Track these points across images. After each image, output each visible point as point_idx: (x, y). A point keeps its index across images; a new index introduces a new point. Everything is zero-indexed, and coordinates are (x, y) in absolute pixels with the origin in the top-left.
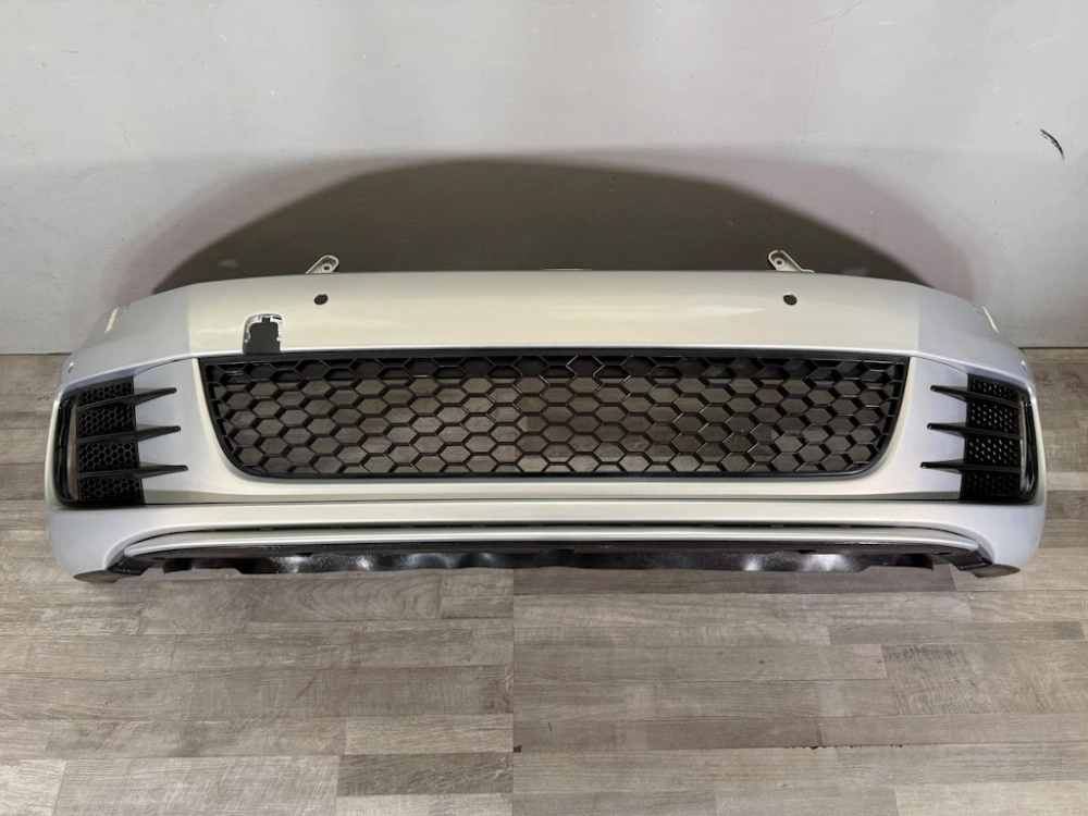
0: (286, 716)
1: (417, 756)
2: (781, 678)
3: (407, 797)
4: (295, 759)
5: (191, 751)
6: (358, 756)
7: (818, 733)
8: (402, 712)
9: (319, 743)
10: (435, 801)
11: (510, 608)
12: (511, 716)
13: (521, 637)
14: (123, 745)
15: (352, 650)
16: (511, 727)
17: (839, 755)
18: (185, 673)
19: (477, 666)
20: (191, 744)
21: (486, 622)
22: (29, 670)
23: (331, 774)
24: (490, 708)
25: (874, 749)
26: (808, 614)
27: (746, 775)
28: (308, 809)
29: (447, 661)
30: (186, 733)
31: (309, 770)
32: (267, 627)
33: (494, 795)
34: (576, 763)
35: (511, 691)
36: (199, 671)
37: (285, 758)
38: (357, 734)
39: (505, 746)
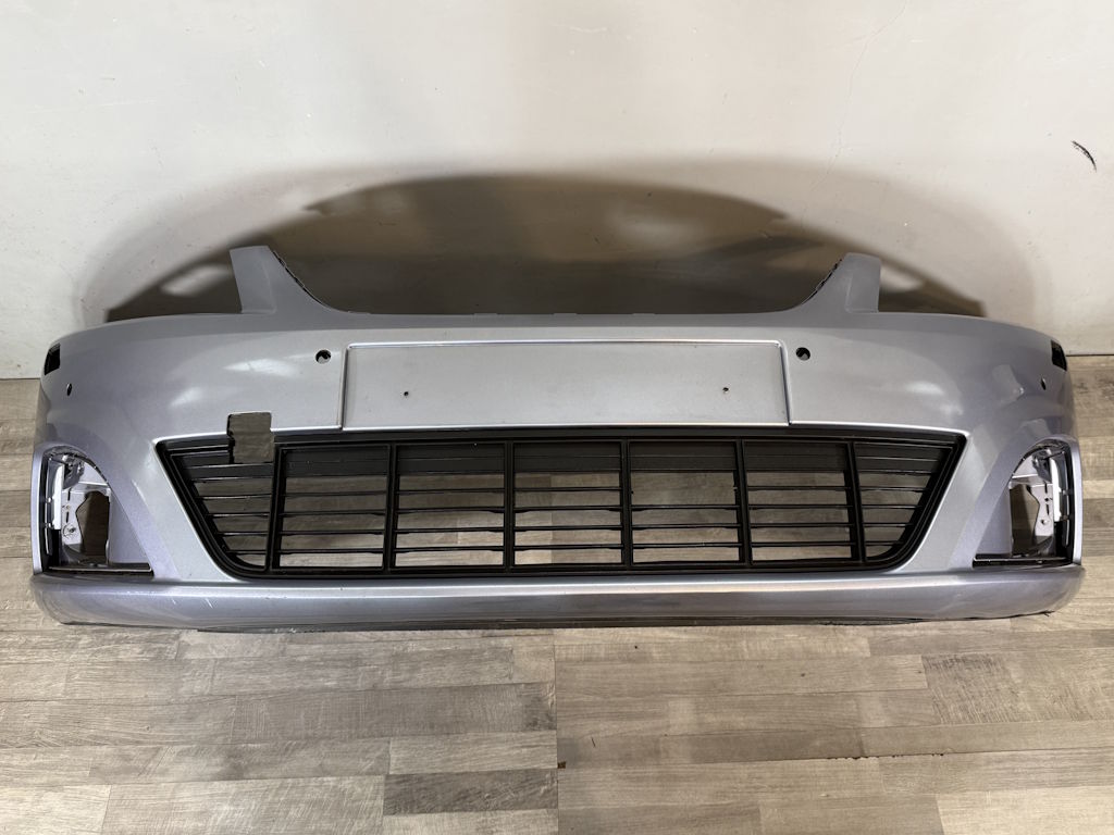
0: (329, 738)
1: (462, 774)
2: (822, 690)
3: (454, 814)
4: (339, 781)
5: (235, 773)
6: (403, 776)
7: (860, 744)
8: (445, 730)
9: (364, 763)
10: (482, 818)
12: (554, 732)
13: (561, 654)
14: (167, 770)
15: (394, 670)
16: (555, 743)
17: (881, 765)
18: (225, 696)
19: (520, 684)
20: (236, 767)
21: (526, 640)
22: (68, 697)
23: (378, 792)
24: (533, 725)
25: (916, 758)
27: (789, 786)
28: (356, 828)
29: (488, 679)
30: (229, 757)
31: (354, 790)
32: (307, 649)
33: (541, 811)
34: (620, 778)
35: (554, 707)
36: (241, 695)
37: (330, 779)
38: (403, 754)
39: (549, 762)
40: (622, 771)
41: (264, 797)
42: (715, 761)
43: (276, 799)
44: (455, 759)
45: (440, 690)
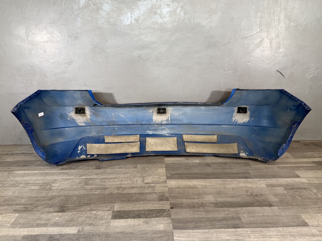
0: (95, 203)
1: (138, 210)
2: (254, 194)
3: (135, 219)
4: (97, 212)
5: (62, 209)
6: (118, 211)
7: (270, 204)
8: (133, 201)
9: (106, 208)
10: (145, 220)
11: (166, 182)
12: (169, 201)
13: (170, 187)
14: (39, 210)
15: (117, 190)
16: (169, 203)
17: (279, 208)
18: (63, 196)
19: (157, 192)
21: (159, 184)
22: (12, 196)
23: (110, 214)
24: (162, 200)
25: (290, 207)
26: (258, 182)
27: (249, 213)
28: (101, 222)
29: (147, 192)
31: (102, 214)
32: (90, 186)
33: (165, 218)
34: (192, 211)
35: (168, 196)
36: (68, 195)
37: (94, 212)
38: (118, 206)
39: (168, 207)
40: (192, 209)
41: (71, 215)
42: (223, 207)
43: (75, 216)
44: (136, 207)
45: (132, 194)
